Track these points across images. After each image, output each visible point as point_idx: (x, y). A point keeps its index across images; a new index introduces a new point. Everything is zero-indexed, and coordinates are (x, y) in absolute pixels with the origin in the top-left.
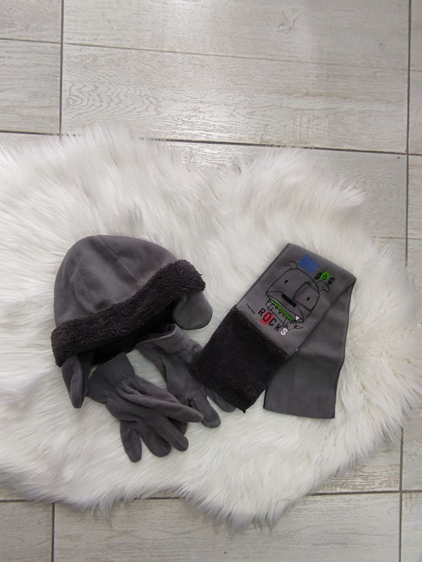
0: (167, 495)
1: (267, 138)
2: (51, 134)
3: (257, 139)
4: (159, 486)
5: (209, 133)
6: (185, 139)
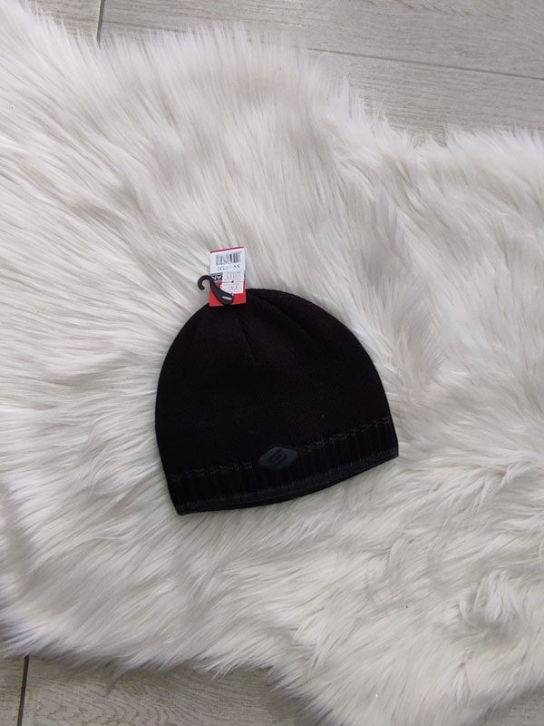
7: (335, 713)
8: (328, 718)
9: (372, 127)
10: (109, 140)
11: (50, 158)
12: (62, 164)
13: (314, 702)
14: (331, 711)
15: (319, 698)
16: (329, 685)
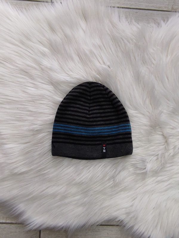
0: (109, 224)
1: (175, 7)
2: (47, 2)
3: (170, 7)
4: (106, 218)
5: (140, 3)
6: (126, 7)
7: (145, 234)
8: (143, 236)
9: (128, 22)
10: (33, 42)
11: (13, 52)
12: (17, 54)
13: (138, 231)
14: (144, 233)
15: (139, 229)
16: (142, 224)
